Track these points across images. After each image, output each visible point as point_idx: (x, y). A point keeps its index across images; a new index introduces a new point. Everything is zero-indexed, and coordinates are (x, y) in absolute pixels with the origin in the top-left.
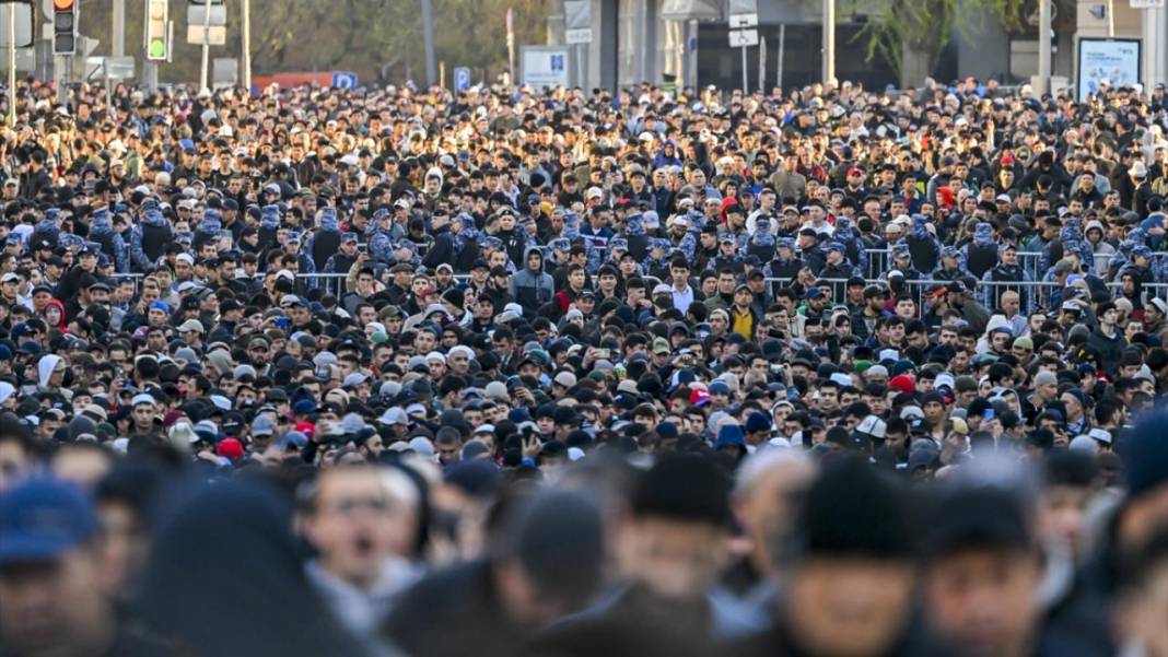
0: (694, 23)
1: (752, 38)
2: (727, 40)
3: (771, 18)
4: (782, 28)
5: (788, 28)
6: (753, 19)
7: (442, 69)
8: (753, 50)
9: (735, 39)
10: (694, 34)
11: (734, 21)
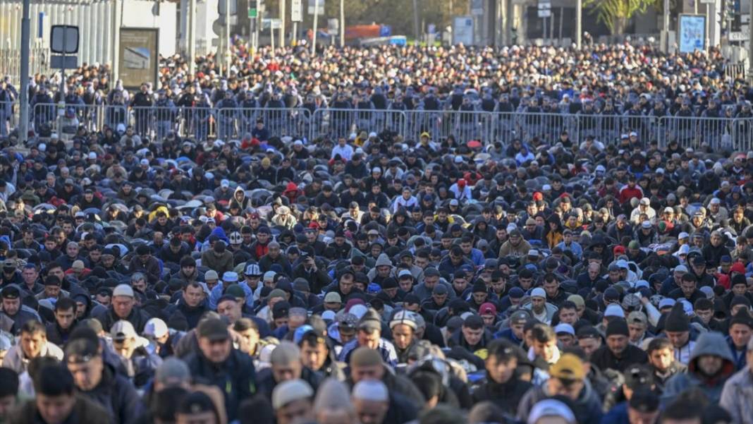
0: (526, 7)
1: (548, 13)
2: (537, 13)
3: (558, 4)
4: (562, 9)
5: (565, 9)
6: (548, 5)
7: (423, 24)
8: (548, 19)
9: (541, 14)
10: (526, 11)
11: (541, 6)
